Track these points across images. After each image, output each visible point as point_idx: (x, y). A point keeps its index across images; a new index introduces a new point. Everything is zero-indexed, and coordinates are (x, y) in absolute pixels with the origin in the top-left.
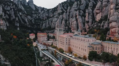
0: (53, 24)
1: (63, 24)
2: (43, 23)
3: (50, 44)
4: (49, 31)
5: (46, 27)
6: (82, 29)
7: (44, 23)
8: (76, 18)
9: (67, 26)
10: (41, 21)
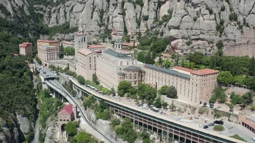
0: (74, 19)
1: (94, 19)
2: (52, 11)
3: (64, 67)
4: (63, 35)
5: (57, 22)
6: (133, 34)
7: (54, 12)
8: (123, 7)
9: (104, 24)
10: (46, 6)
